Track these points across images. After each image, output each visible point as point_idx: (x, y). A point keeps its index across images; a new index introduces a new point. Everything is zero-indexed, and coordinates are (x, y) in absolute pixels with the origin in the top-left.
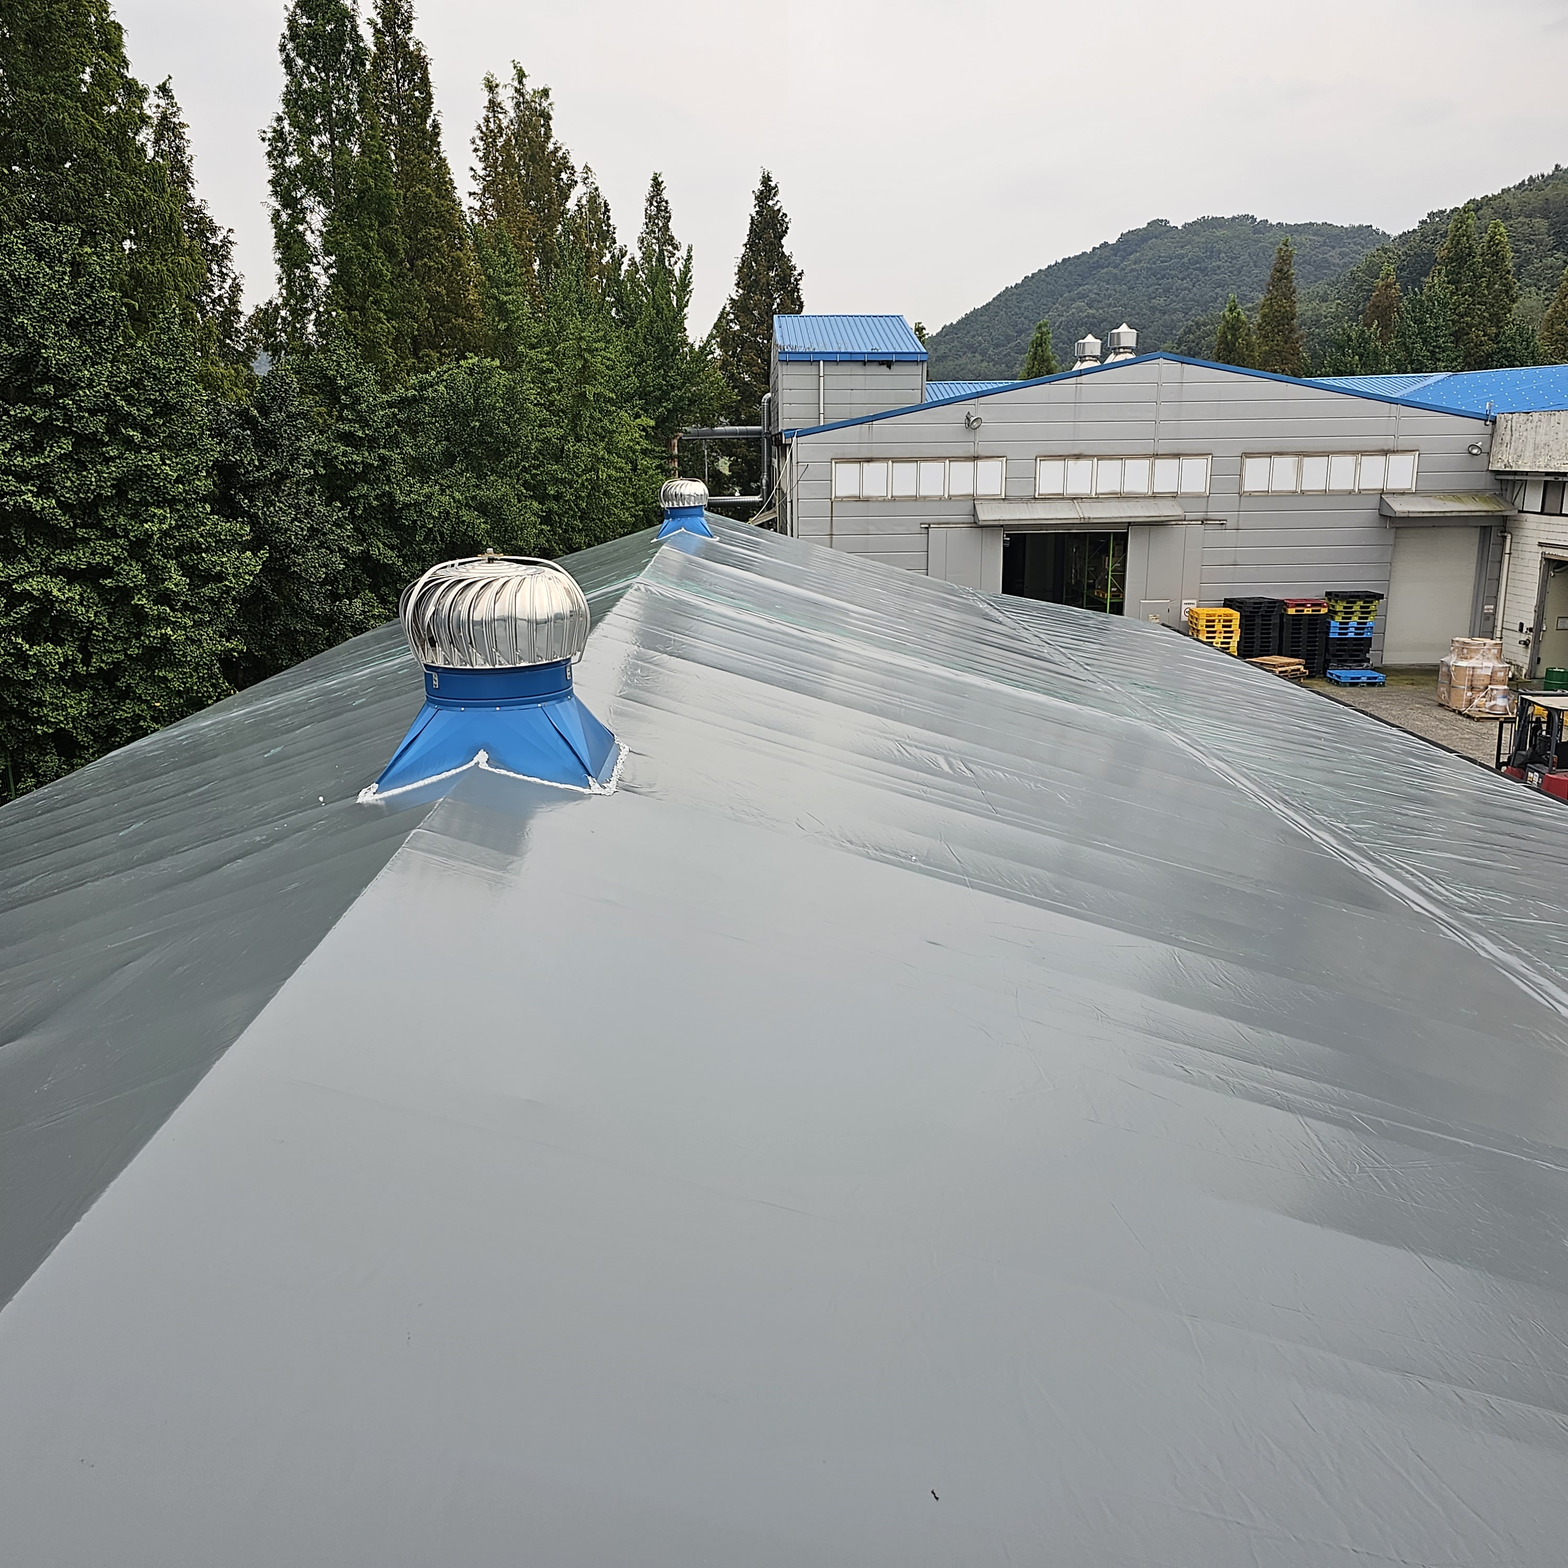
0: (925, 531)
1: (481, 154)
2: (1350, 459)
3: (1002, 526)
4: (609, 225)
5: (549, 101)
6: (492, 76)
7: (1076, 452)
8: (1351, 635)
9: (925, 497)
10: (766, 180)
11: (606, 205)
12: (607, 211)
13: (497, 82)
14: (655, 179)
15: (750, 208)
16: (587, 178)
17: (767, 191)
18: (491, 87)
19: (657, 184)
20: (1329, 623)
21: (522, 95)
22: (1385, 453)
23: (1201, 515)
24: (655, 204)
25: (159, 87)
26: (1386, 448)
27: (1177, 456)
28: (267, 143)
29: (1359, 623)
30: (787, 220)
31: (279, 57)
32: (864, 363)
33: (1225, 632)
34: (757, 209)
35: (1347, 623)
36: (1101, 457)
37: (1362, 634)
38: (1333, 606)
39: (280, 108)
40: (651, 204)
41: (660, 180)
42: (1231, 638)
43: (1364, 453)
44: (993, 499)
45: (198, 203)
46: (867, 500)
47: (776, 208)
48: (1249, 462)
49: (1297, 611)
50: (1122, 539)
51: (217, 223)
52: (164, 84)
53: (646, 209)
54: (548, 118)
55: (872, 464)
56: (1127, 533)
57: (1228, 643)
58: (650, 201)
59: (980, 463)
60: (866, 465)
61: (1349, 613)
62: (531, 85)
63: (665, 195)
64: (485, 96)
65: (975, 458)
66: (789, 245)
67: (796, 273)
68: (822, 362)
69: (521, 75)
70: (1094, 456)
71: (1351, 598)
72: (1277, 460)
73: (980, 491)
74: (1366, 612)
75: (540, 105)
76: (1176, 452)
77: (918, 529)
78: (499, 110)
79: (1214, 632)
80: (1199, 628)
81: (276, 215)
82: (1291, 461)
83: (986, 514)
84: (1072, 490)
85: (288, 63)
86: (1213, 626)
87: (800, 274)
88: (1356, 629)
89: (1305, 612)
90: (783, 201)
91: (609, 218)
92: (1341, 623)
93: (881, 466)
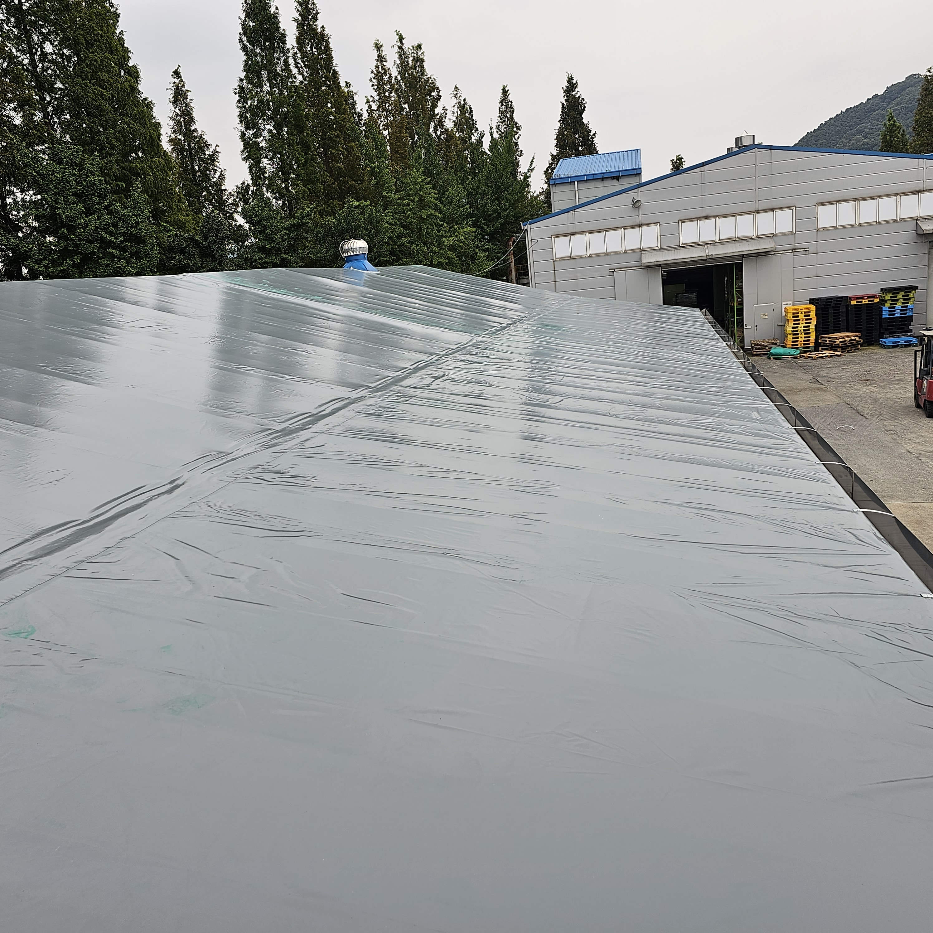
0: (612, 274)
1: (376, 87)
2: (893, 199)
3: (660, 265)
5: (422, 51)
6: (378, 41)
7: (704, 215)
8: (898, 315)
9: (610, 253)
10: (570, 80)
11: (470, 108)
12: (471, 111)
13: (381, 44)
14: (504, 89)
15: (562, 98)
16: (457, 94)
17: (571, 86)
18: (378, 47)
19: (505, 92)
20: (882, 308)
21: (403, 50)
22: (917, 192)
23: (791, 246)
24: (505, 104)
25: (173, 72)
26: (917, 189)
27: (771, 210)
28: (238, 95)
29: (902, 307)
30: (584, 102)
32: (602, 179)
33: (806, 320)
34: (566, 98)
35: (894, 307)
36: (721, 216)
37: (906, 314)
38: (884, 297)
39: (243, 75)
40: (502, 105)
41: (506, 89)
42: (810, 323)
43: (902, 194)
44: (653, 250)
46: (575, 258)
47: (577, 96)
48: (821, 208)
49: (857, 302)
50: (739, 267)
51: (209, 142)
52: (176, 70)
53: (500, 108)
54: (422, 61)
55: (576, 236)
56: (742, 262)
57: (809, 326)
58: (502, 102)
59: (643, 228)
60: (572, 237)
61: (895, 301)
63: (510, 98)
65: (640, 226)
66: (586, 118)
67: (591, 134)
68: (576, 182)
69: (401, 39)
70: (716, 216)
71: (895, 291)
72: (841, 205)
73: (645, 246)
74: (907, 299)
75: (417, 54)
76: (771, 207)
77: (607, 273)
78: (383, 60)
79: (799, 320)
80: (788, 318)
81: (243, 134)
82: (851, 204)
83: (648, 259)
84: (703, 239)
86: (798, 317)
87: (594, 134)
88: (901, 310)
89: (863, 303)
90: (581, 91)
91: (472, 116)
92: (889, 308)
93: (583, 236)
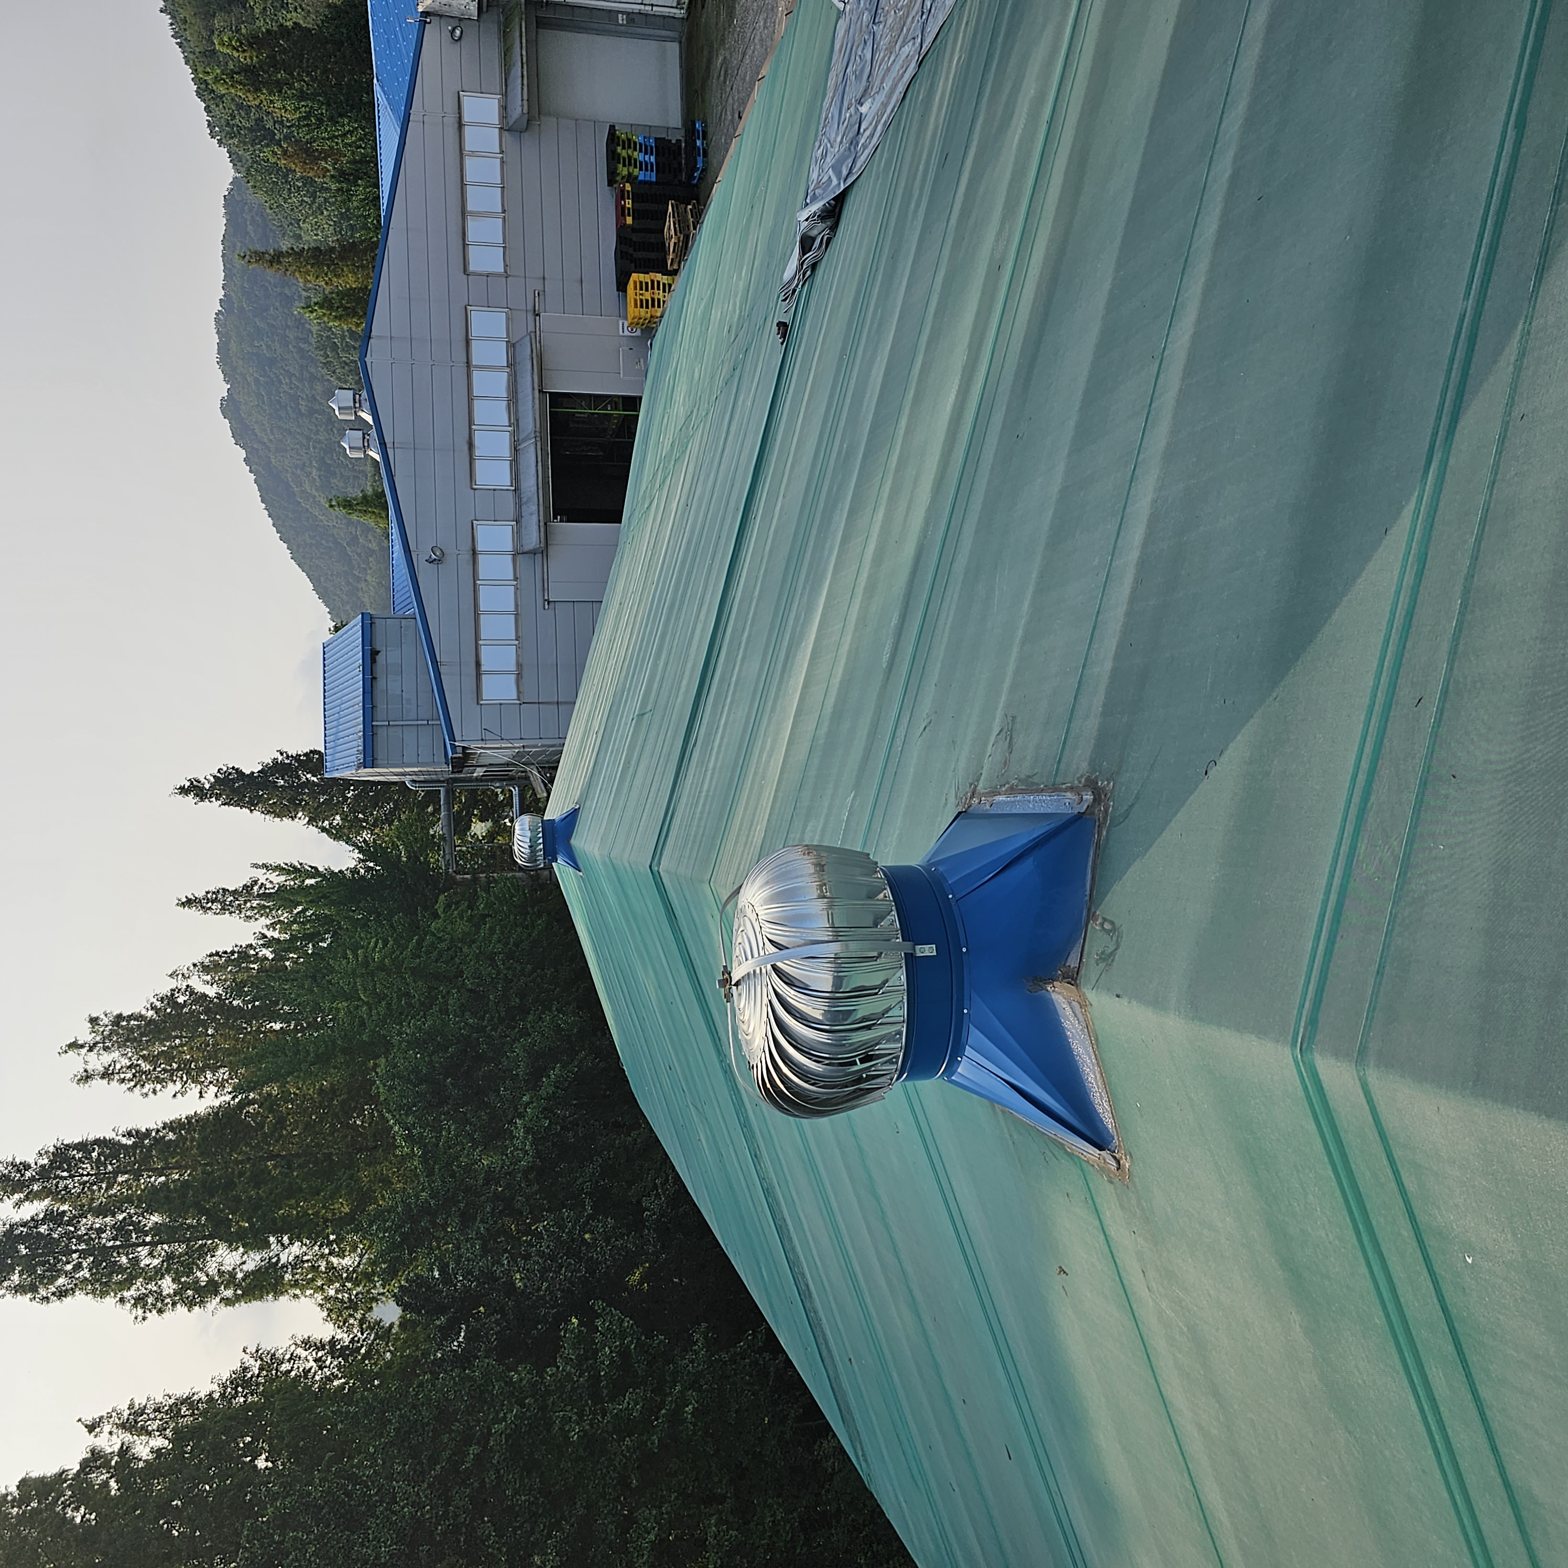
0: (552, 605)
1: (159, 1087)
2: (468, 161)
3: (545, 524)
4: (233, 952)
5: (102, 1016)
6: (76, 1076)
7: (466, 448)
8: (653, 159)
9: (517, 605)
10: (183, 791)
11: (211, 955)
12: (217, 954)
13: (82, 1070)
14: (183, 904)
15: (213, 807)
16: (183, 975)
17: (194, 789)
18: (87, 1077)
19: (189, 902)
20: (641, 181)
21: (95, 1044)
22: (460, 125)
23: (530, 317)
24: (210, 904)
25: (90, 1432)
26: (456, 125)
27: (468, 342)
28: (148, 1314)
29: (641, 151)
30: (225, 769)
31: (55, 1304)
32: (374, 678)
33: (653, 288)
34: (213, 799)
35: (641, 163)
36: (471, 422)
37: (652, 147)
38: (623, 178)
39: (110, 1301)
40: (210, 908)
41: (184, 900)
42: (658, 282)
43: (461, 149)
44: (518, 534)
45: (215, 1387)
46: (519, 665)
47: (212, 780)
48: (472, 268)
49: (629, 215)
50: (557, 399)
51: (236, 1366)
52: (86, 1426)
53: (215, 913)
54: (120, 1017)
55: (483, 662)
56: (550, 393)
57: (664, 284)
58: (206, 910)
59: (479, 548)
60: (483, 668)
61: (630, 161)
62: (86, 1036)
63: (200, 894)
64: (98, 1084)
65: (474, 553)
66: (251, 766)
67: (280, 758)
68: (374, 723)
69: (74, 1046)
70: (470, 428)
71: (613, 157)
72: (470, 237)
73: (510, 548)
74: (629, 144)
75: (107, 1026)
76: (464, 343)
77: (551, 612)
78: (111, 1068)
79: (653, 300)
80: (649, 315)
81: (227, 1302)
82: (471, 223)
83: (532, 539)
84: (506, 452)
85: (62, 1294)
86: (647, 301)
87: (282, 754)
88: (646, 153)
89: (630, 206)
90: (205, 773)
91: (225, 952)
92: (641, 169)
93: (484, 651)
